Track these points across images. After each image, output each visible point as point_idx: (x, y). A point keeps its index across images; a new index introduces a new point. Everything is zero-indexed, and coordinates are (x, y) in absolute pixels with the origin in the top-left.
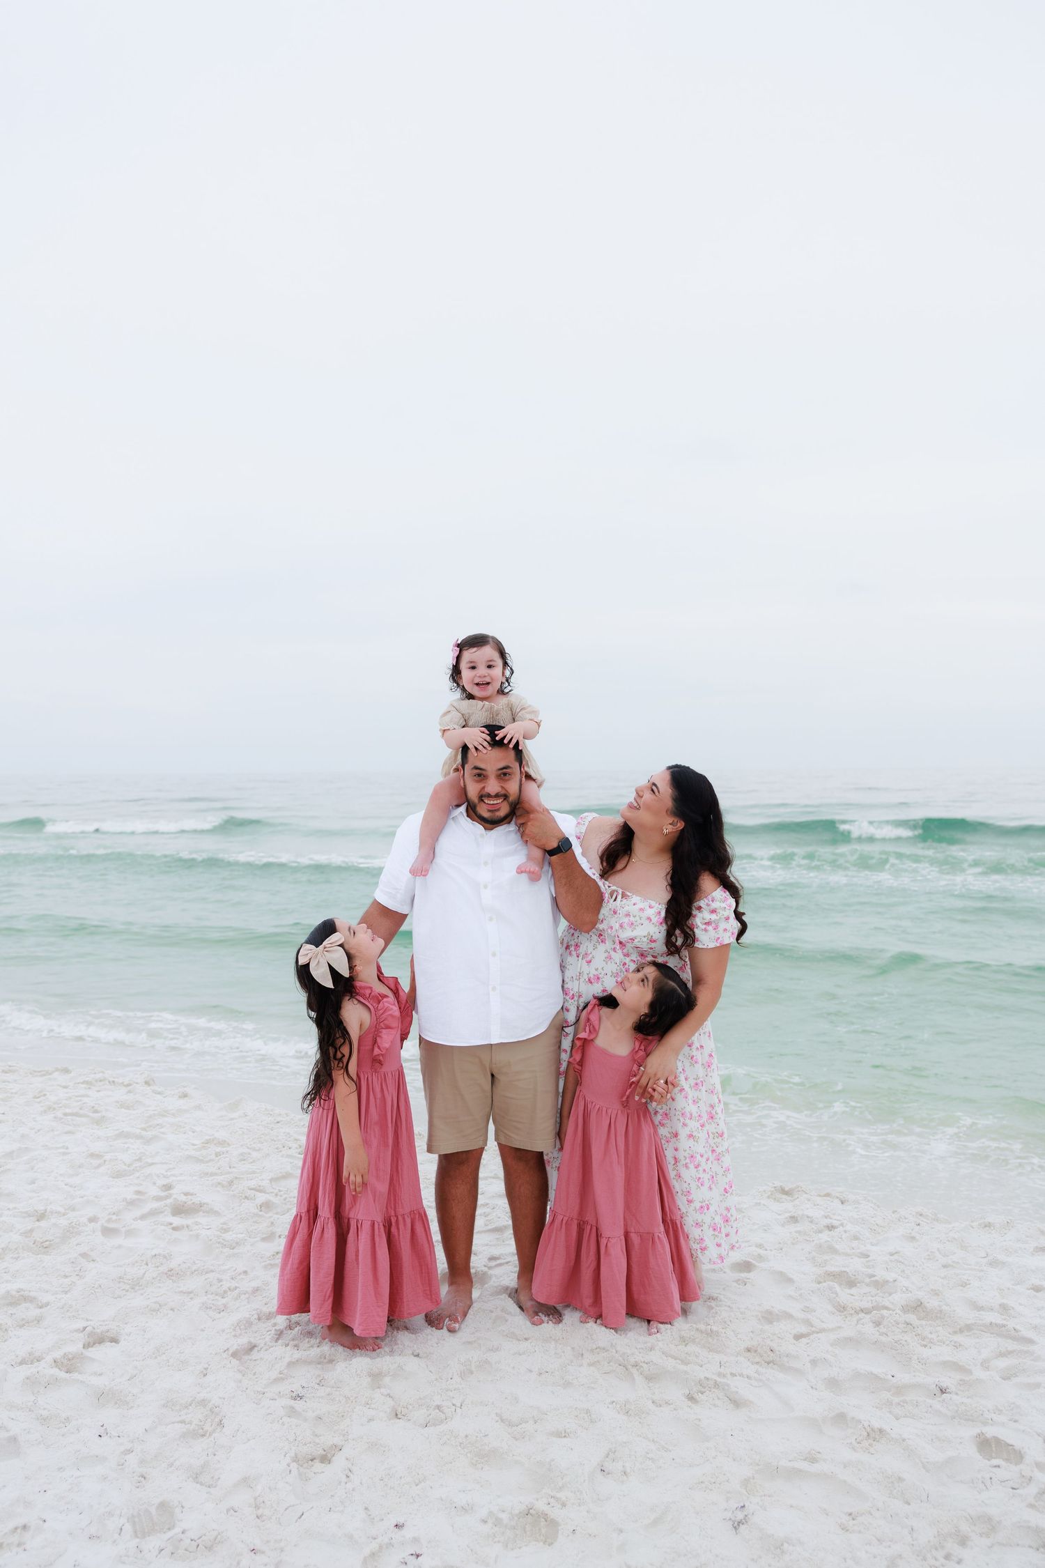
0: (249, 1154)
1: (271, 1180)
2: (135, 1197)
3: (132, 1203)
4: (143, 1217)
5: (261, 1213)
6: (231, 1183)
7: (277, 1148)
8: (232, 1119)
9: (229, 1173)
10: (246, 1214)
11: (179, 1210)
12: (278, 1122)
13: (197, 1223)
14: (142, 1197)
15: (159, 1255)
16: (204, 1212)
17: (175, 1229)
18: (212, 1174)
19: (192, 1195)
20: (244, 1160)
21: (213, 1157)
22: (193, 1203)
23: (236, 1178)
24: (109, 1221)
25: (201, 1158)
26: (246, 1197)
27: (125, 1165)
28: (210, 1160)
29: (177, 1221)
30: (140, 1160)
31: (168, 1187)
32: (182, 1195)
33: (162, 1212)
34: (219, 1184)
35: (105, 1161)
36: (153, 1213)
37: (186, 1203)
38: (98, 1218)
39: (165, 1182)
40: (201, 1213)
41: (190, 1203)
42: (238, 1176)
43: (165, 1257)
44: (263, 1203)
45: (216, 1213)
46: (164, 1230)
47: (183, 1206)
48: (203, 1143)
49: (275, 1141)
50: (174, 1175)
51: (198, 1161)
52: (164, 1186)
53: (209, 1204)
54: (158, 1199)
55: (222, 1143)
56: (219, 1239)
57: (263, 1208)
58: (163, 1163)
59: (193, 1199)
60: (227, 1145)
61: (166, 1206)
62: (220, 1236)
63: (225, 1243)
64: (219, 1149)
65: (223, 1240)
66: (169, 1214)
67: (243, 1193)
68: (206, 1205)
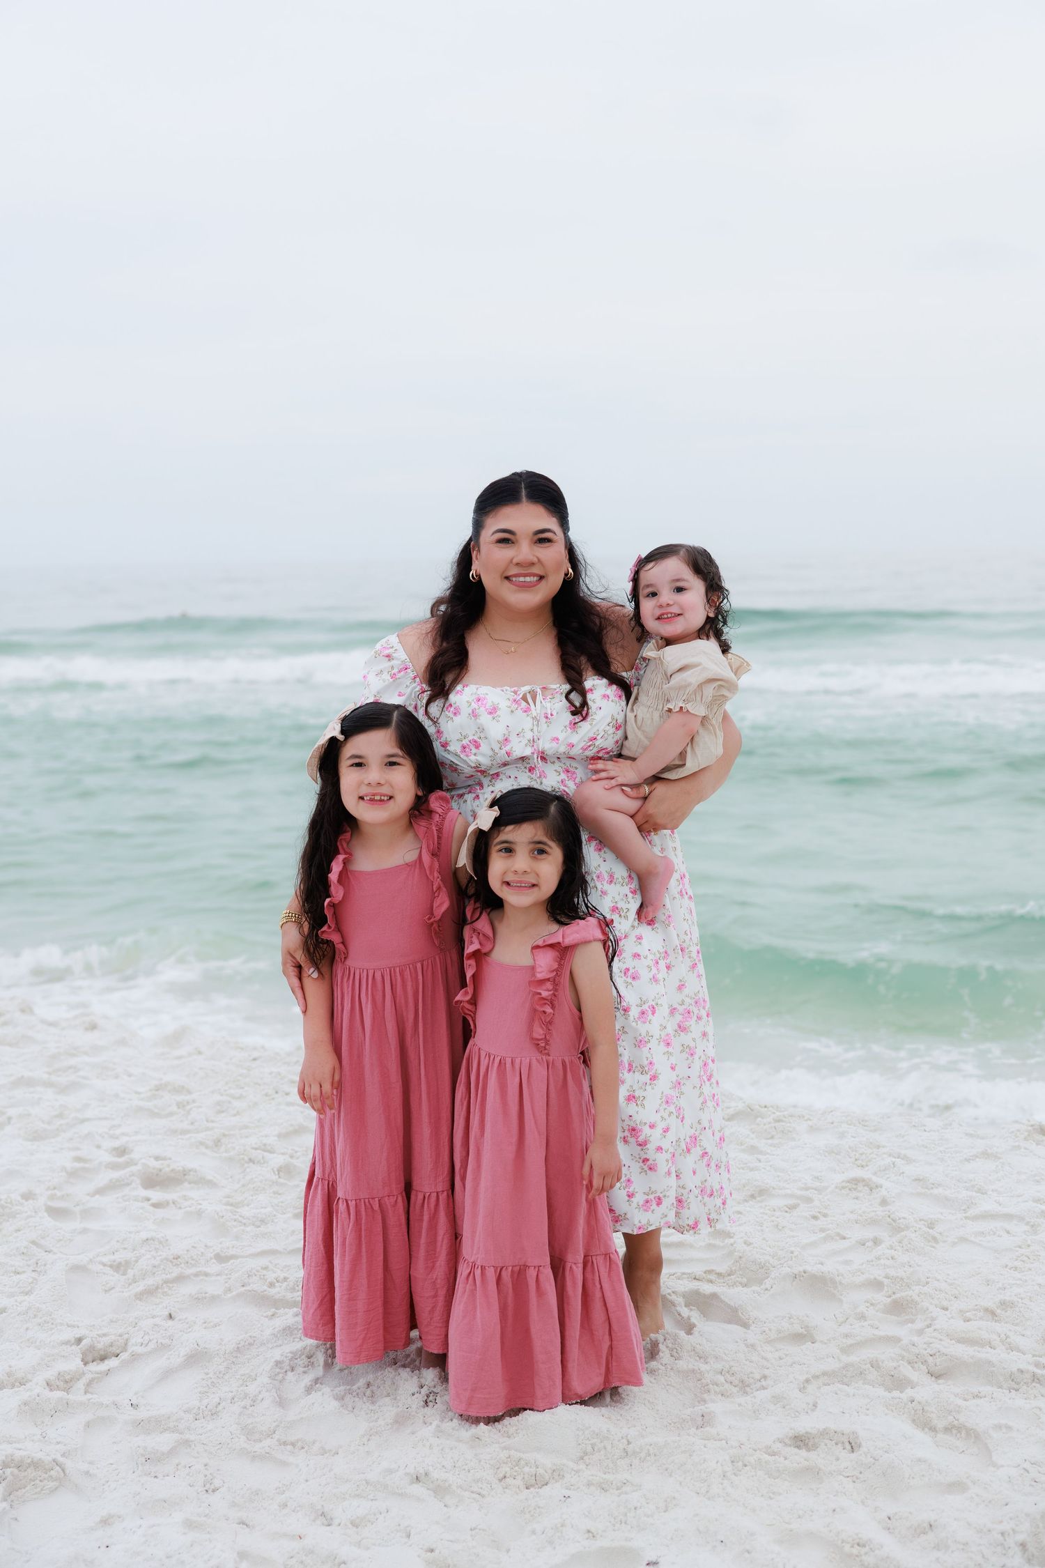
0: (230, 1102)
1: (279, 1136)
2: (77, 1165)
3: (73, 1174)
4: (100, 1191)
5: (282, 1180)
6: (217, 1143)
7: (266, 1095)
8: (180, 1058)
9: (207, 1129)
10: (261, 1182)
11: (152, 1181)
12: (255, 1059)
13: (185, 1198)
14: (87, 1165)
15: (153, 1239)
16: (190, 1183)
17: (156, 1206)
18: (184, 1132)
19: (166, 1159)
20: (223, 1112)
21: (174, 1108)
22: (172, 1170)
23: (224, 1135)
24: (52, 1197)
25: (156, 1111)
26: (250, 1159)
27: (43, 1122)
28: (171, 1114)
29: (156, 1195)
30: (60, 1116)
31: (121, 1151)
32: (152, 1159)
33: (128, 1184)
34: (201, 1143)
35: (10, 1119)
36: (113, 1186)
37: (160, 1170)
38: (35, 1195)
39: (117, 1144)
40: (186, 1184)
41: (167, 1170)
42: (227, 1133)
43: (160, 1242)
44: (281, 1167)
45: (211, 1184)
46: (142, 1208)
47: (157, 1175)
48: (151, 1090)
49: (260, 1085)
50: (123, 1134)
51: (153, 1114)
52: (115, 1149)
53: (196, 1171)
54: (114, 1167)
55: (180, 1090)
56: (235, 1215)
57: (281, 1174)
58: (101, 1119)
59: (169, 1166)
60: (189, 1092)
61: (130, 1176)
62: (235, 1212)
63: (244, 1221)
64: (180, 1098)
65: (241, 1216)
66: (140, 1186)
67: (243, 1154)
68: (191, 1173)
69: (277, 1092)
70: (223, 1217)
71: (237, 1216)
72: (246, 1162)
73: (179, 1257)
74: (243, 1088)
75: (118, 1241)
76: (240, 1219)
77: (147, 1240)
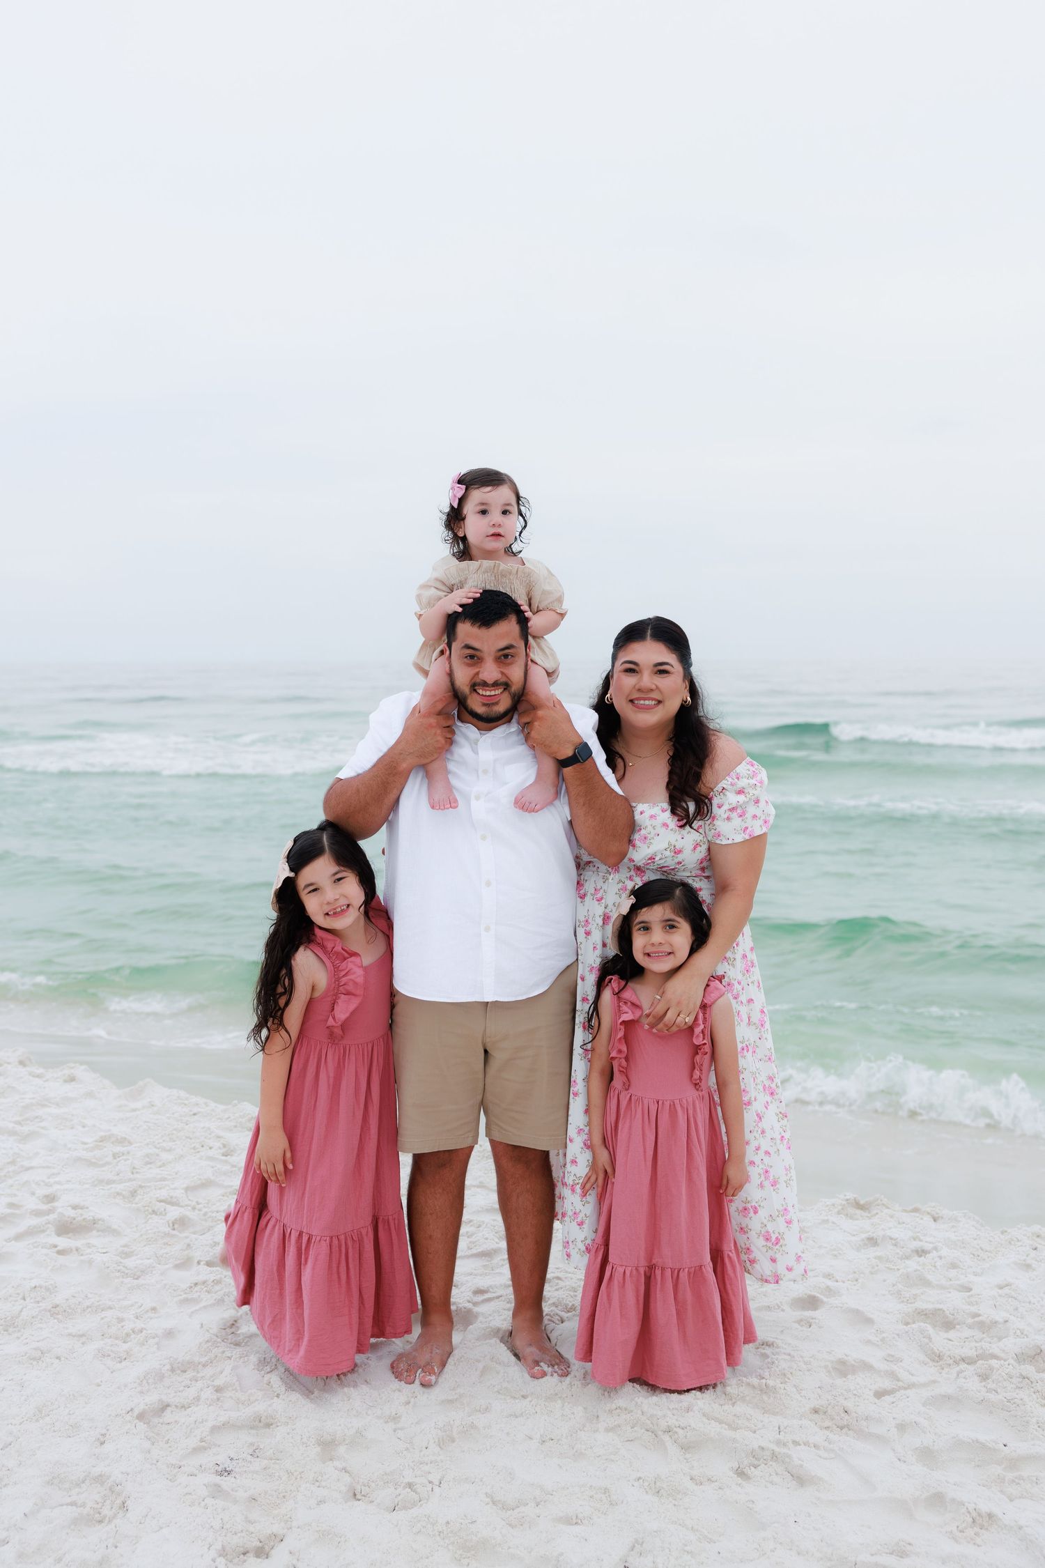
0: (158, 1155)
1: (187, 1189)
2: (9, 1211)
4: (18, 1238)
5: (173, 1233)
6: (133, 1193)
8: (134, 1110)
9: (130, 1180)
10: (155, 1233)
11: (65, 1228)
12: (195, 1114)
13: (88, 1246)
14: (17, 1212)
15: (41, 1287)
16: (97, 1231)
17: (60, 1253)
18: (109, 1182)
19: (82, 1208)
20: (151, 1163)
21: (110, 1159)
22: (84, 1219)
23: (141, 1187)
25: (94, 1160)
26: (153, 1211)
28: (104, 1164)
29: (63, 1242)
30: (13, 1163)
31: (51, 1199)
32: (69, 1208)
33: (43, 1231)
34: (118, 1194)
36: (30, 1232)
37: (74, 1219)
39: (48, 1191)
40: (93, 1233)
41: (80, 1218)
42: (143, 1185)
44: (176, 1220)
45: (114, 1233)
46: (47, 1255)
47: (71, 1223)
48: (96, 1141)
49: (191, 1139)
50: (59, 1183)
51: (90, 1163)
52: (46, 1196)
53: (103, 1221)
54: (37, 1213)
55: (122, 1141)
56: (119, 1266)
57: (176, 1226)
58: (44, 1167)
59: (81, 1215)
60: (130, 1143)
61: (46, 1224)
62: (121, 1263)
63: (126, 1272)
64: (118, 1149)
65: (124, 1267)
66: (53, 1233)
67: (148, 1206)
68: (100, 1222)
69: (202, 1146)
70: (108, 1267)
71: (121, 1267)
72: (150, 1214)
73: (58, 1306)
74: (174, 1141)
75: (13, 1287)
76: (124, 1269)
77: (35, 1287)
